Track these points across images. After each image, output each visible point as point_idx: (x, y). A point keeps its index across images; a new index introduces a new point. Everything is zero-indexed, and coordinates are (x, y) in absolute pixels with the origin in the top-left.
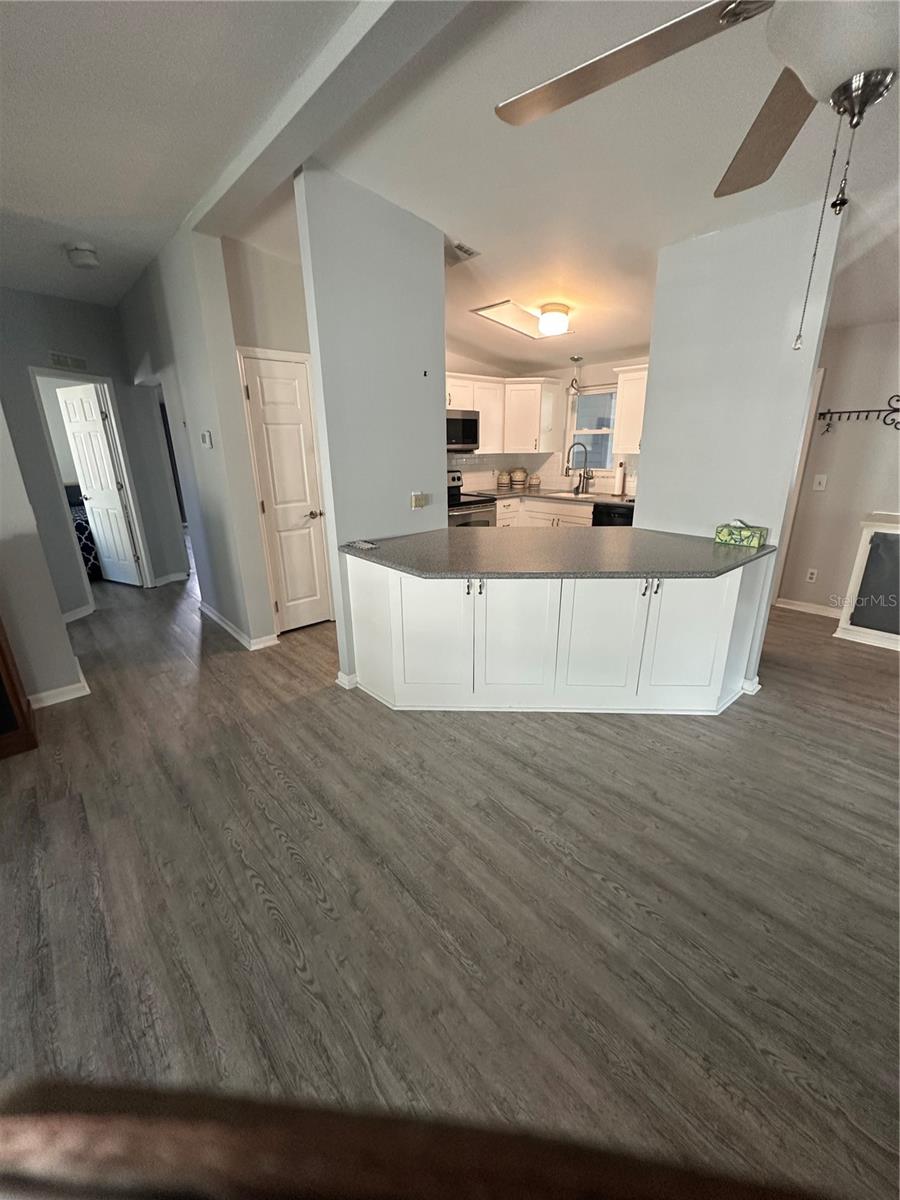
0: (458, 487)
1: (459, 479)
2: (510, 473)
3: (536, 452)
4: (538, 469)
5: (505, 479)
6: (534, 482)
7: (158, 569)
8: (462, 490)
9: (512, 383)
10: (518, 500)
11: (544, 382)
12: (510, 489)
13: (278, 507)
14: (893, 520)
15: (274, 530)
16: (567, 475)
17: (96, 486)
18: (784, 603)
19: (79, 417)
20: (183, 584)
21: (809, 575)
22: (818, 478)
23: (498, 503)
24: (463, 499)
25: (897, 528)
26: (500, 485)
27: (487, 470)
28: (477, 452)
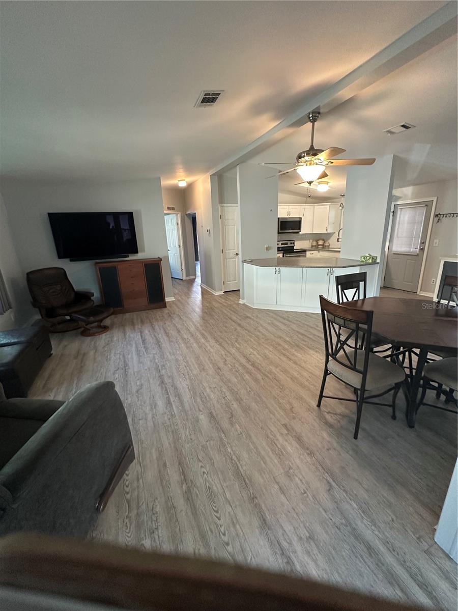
0: (293, 247)
1: (293, 243)
2: (317, 241)
3: (326, 232)
4: (329, 239)
5: (315, 243)
6: (327, 244)
7: (188, 274)
8: (295, 248)
9: (316, 206)
10: (317, 252)
11: (331, 204)
12: (316, 248)
13: (227, 251)
14: (456, 257)
15: (225, 258)
16: (338, 241)
17: (172, 246)
18: (423, 293)
19: (170, 224)
20: (194, 279)
21: (432, 281)
22: (435, 241)
23: (307, 252)
24: (295, 251)
25: (456, 260)
26: (312, 246)
27: (307, 240)
28: (300, 233)
